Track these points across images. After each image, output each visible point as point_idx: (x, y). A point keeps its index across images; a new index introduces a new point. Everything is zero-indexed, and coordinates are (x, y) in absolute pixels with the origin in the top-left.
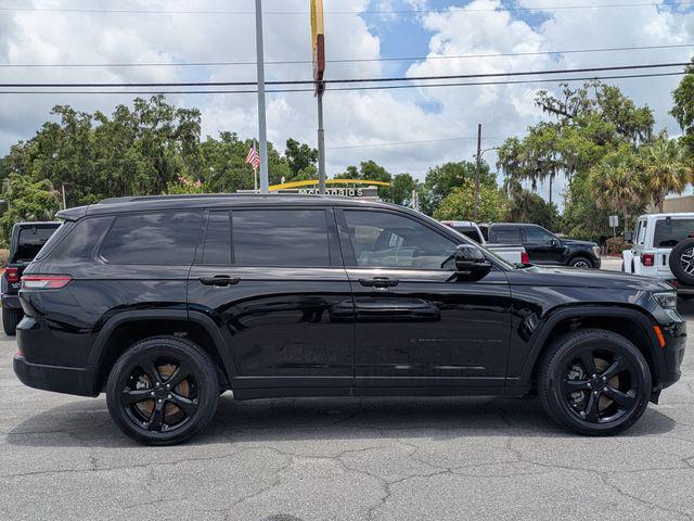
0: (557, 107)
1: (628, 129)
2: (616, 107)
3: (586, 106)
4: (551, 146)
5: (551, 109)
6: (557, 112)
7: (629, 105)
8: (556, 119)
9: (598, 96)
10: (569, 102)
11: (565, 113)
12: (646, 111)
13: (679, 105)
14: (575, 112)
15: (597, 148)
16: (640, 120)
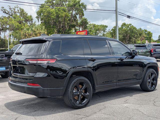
0: (7, 12)
1: (26, 21)
2: (24, 14)
3: (15, 13)
4: (6, 23)
5: (5, 13)
6: (7, 14)
7: (27, 14)
8: (7, 16)
9: (18, 11)
10: (10, 11)
11: (9, 14)
12: (31, 16)
13: (38, 16)
14: (12, 14)
15: (19, 25)
16: (30, 18)
